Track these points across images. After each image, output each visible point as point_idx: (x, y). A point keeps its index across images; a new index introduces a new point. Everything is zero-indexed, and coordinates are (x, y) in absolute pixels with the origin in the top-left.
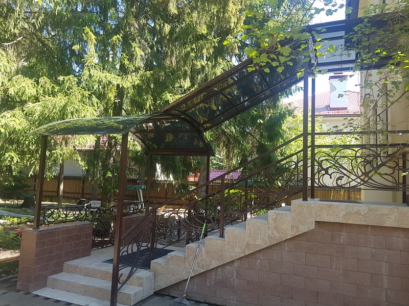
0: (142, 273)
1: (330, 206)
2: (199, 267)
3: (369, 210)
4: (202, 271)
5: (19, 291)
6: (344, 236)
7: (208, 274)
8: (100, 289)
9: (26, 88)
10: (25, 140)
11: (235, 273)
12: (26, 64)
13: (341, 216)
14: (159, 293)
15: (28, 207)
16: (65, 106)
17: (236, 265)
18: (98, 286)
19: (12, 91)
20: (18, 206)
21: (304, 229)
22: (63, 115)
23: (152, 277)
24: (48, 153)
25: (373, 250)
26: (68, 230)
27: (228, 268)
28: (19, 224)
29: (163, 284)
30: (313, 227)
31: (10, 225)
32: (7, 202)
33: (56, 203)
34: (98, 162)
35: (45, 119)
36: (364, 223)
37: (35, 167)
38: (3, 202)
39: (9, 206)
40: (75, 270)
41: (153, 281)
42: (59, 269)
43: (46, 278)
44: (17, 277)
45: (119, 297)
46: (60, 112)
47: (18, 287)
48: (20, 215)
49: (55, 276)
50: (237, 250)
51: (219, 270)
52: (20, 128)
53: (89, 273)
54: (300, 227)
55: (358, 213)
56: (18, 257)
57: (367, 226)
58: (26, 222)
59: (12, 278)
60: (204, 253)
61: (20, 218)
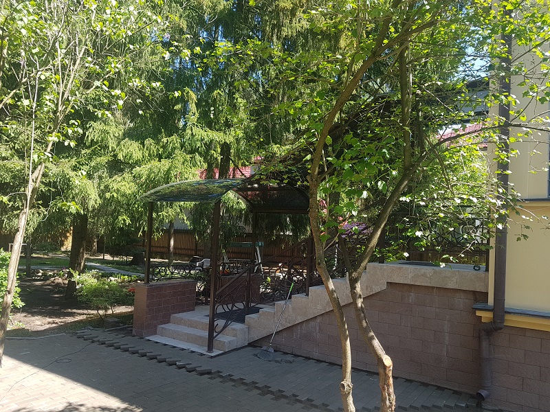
0: (237, 326)
1: (400, 268)
2: (286, 322)
3: (434, 273)
4: (289, 325)
5: (134, 336)
6: (412, 297)
7: (294, 328)
8: (200, 337)
9: (134, 152)
10: (135, 203)
11: (318, 328)
12: (132, 125)
13: (410, 277)
14: (252, 345)
15: (137, 265)
16: (169, 169)
17: (318, 320)
18: (198, 334)
19: (120, 157)
20: (127, 263)
21: (377, 289)
22: (168, 179)
23: (246, 330)
24: (154, 215)
25: (438, 310)
26: (173, 287)
27: (312, 323)
28: (130, 282)
29: (256, 335)
30: (385, 287)
31: (121, 283)
32: (115, 259)
33: (167, 260)
34: (203, 220)
35: (151, 183)
36: (429, 285)
37: (144, 228)
38: (111, 259)
39: (118, 263)
40: (179, 322)
41: (247, 333)
42: (167, 320)
43: (156, 327)
44: (132, 327)
45: (215, 343)
46: (165, 175)
47: (134, 333)
48: (130, 273)
49: (163, 326)
50: (319, 307)
51: (304, 325)
52: (130, 192)
53: (192, 325)
54: (374, 287)
55: (424, 275)
56: (131, 312)
57: (433, 287)
58: (137, 280)
59: (128, 327)
60: (291, 310)
61: (131, 276)
